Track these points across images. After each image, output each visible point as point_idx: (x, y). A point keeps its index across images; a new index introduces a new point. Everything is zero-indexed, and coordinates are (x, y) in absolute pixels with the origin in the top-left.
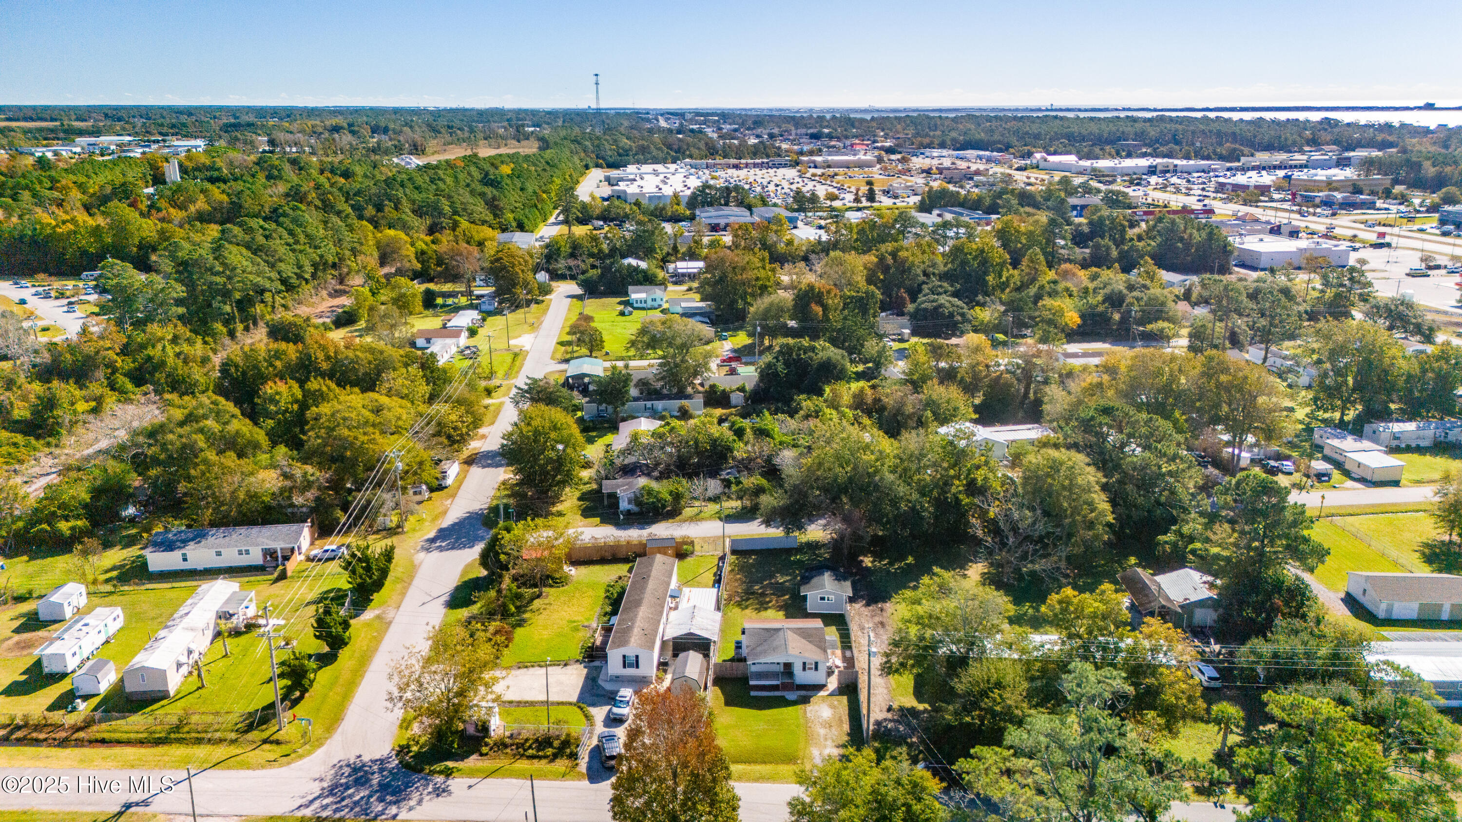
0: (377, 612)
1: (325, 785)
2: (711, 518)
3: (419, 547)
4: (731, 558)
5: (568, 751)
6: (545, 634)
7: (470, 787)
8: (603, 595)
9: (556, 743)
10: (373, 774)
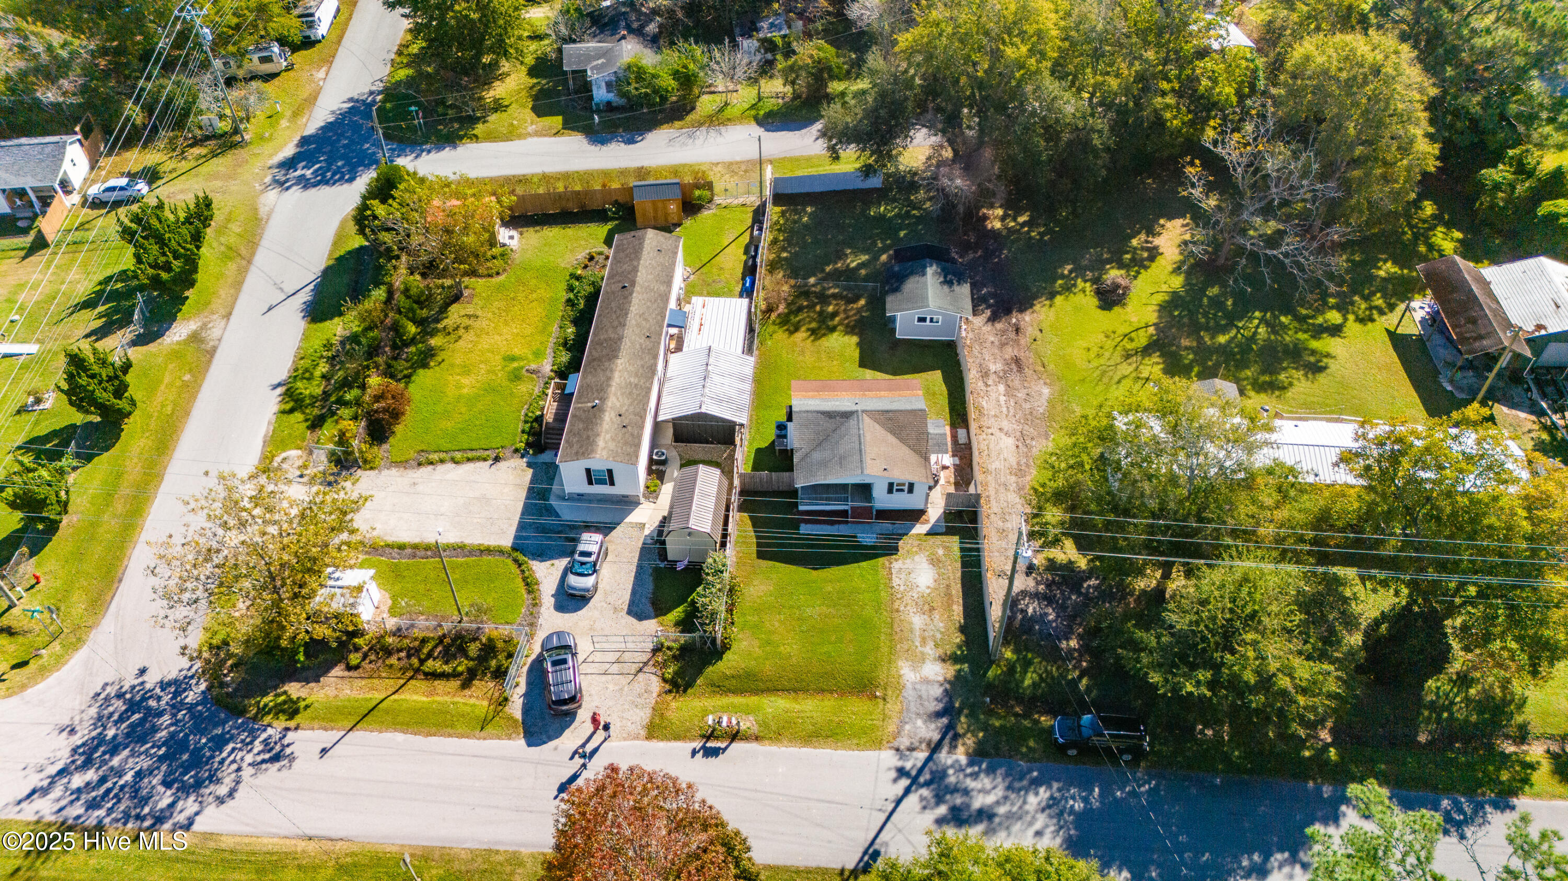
0: (193, 326)
1: (77, 740)
2: (741, 119)
3: (268, 179)
4: (773, 213)
5: (493, 663)
6: (468, 384)
7: (324, 751)
8: (563, 295)
9: (473, 649)
10: (160, 714)
